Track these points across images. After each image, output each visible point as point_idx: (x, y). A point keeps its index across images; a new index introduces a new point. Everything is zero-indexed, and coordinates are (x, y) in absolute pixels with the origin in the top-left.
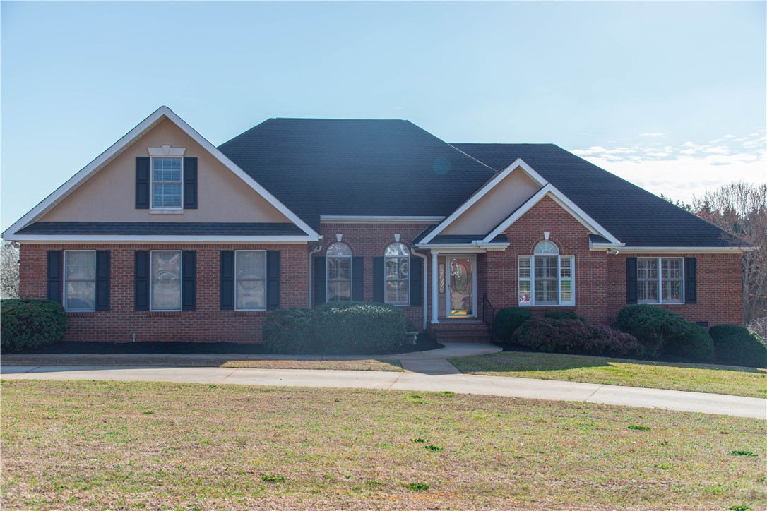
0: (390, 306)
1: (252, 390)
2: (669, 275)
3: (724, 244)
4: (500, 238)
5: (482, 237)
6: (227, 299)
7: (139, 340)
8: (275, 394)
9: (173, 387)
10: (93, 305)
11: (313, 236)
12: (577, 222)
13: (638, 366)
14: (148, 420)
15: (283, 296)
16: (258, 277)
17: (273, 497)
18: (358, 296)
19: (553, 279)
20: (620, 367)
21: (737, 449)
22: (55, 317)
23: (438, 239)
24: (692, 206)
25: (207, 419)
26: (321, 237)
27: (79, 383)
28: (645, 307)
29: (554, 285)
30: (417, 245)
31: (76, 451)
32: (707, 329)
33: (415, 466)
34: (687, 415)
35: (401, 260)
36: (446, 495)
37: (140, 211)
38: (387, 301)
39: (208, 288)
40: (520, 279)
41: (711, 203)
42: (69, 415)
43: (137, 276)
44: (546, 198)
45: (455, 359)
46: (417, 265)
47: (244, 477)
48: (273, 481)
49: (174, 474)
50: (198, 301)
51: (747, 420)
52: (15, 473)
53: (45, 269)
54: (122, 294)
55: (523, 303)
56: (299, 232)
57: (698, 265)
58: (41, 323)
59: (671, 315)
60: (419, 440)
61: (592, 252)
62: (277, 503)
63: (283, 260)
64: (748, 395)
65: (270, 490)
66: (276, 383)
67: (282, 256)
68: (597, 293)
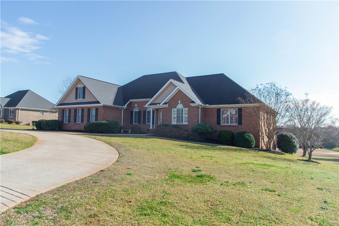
4: (165, 103)
5: (160, 103)
10: (68, 121)
12: (188, 97)
15: (98, 119)
16: (94, 115)
29: (182, 117)
37: (76, 100)
38: (147, 123)
40: (172, 116)
43: (74, 115)
50: (84, 121)
53: (61, 113)
55: (173, 123)
57: (242, 111)
61: (193, 107)
67: (98, 109)
68: (194, 120)
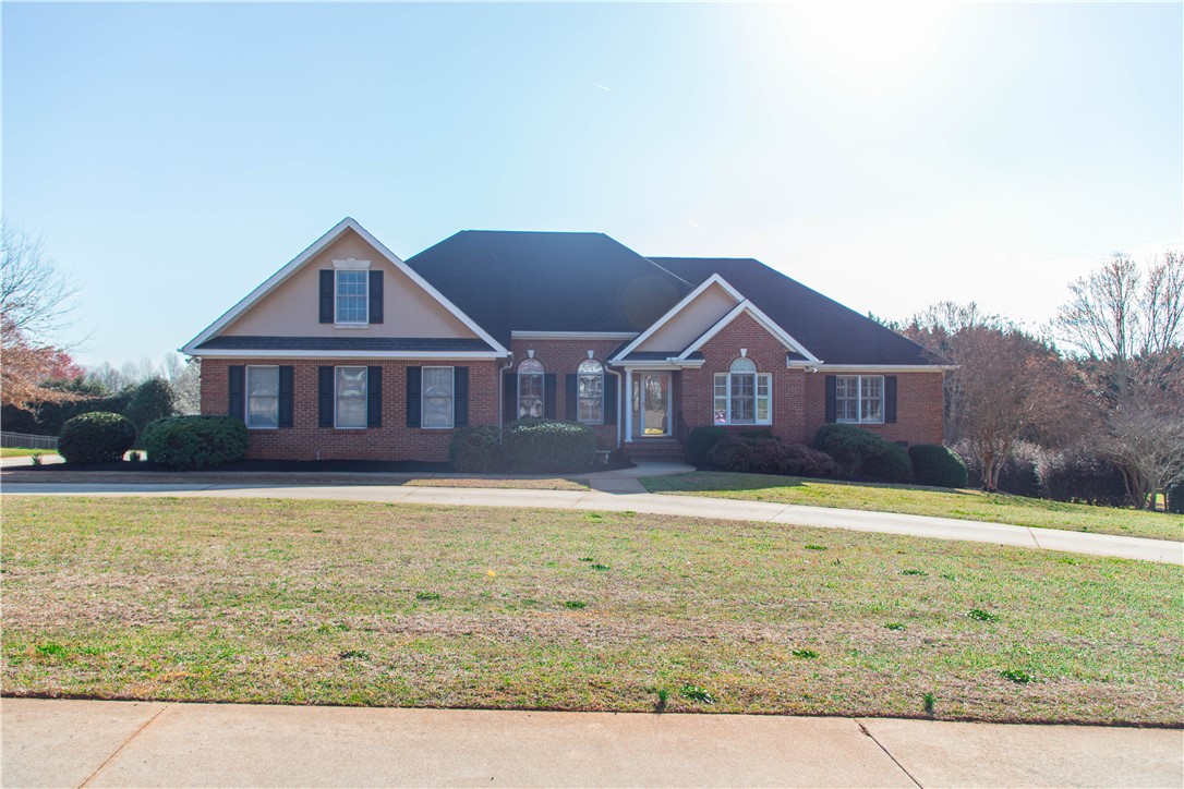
0: (581, 424)
1: (430, 509)
2: (869, 393)
3: (925, 362)
4: (695, 356)
5: (677, 354)
6: (413, 416)
7: (323, 458)
8: (452, 513)
9: (349, 505)
10: (275, 420)
11: (502, 352)
12: (775, 339)
13: (832, 486)
14: (314, 538)
15: (471, 413)
16: (445, 394)
17: (423, 614)
18: (550, 413)
19: (750, 397)
20: (814, 487)
21: (909, 569)
22: (236, 434)
23: (633, 356)
24: (899, 323)
25: (376, 538)
26: (510, 353)
27: (253, 501)
28: (842, 425)
29: (750, 404)
30: (610, 362)
31: (234, 568)
32: (906, 449)
33: (577, 584)
34: (868, 535)
35: (596, 377)
36: (600, 613)
37: (323, 325)
38: (579, 419)
39: (394, 405)
40: (715, 397)
41: (919, 321)
42: (236, 532)
43: (321, 392)
44: (743, 314)
45: (646, 478)
46: (611, 382)
47: (399, 594)
48: (429, 598)
49: (328, 592)
50: (384, 418)
51: (927, 540)
52: (166, 589)
53: (226, 384)
54: (306, 411)
55: (721, 421)
56: (488, 348)
57: (898, 384)
58: (221, 440)
59: (869, 434)
60: (588, 560)
61: (790, 369)
62: (426, 620)
63: (471, 377)
64: (937, 516)
65: (423, 607)
66: (456, 502)
67: (470, 372)
68: (794, 411)
